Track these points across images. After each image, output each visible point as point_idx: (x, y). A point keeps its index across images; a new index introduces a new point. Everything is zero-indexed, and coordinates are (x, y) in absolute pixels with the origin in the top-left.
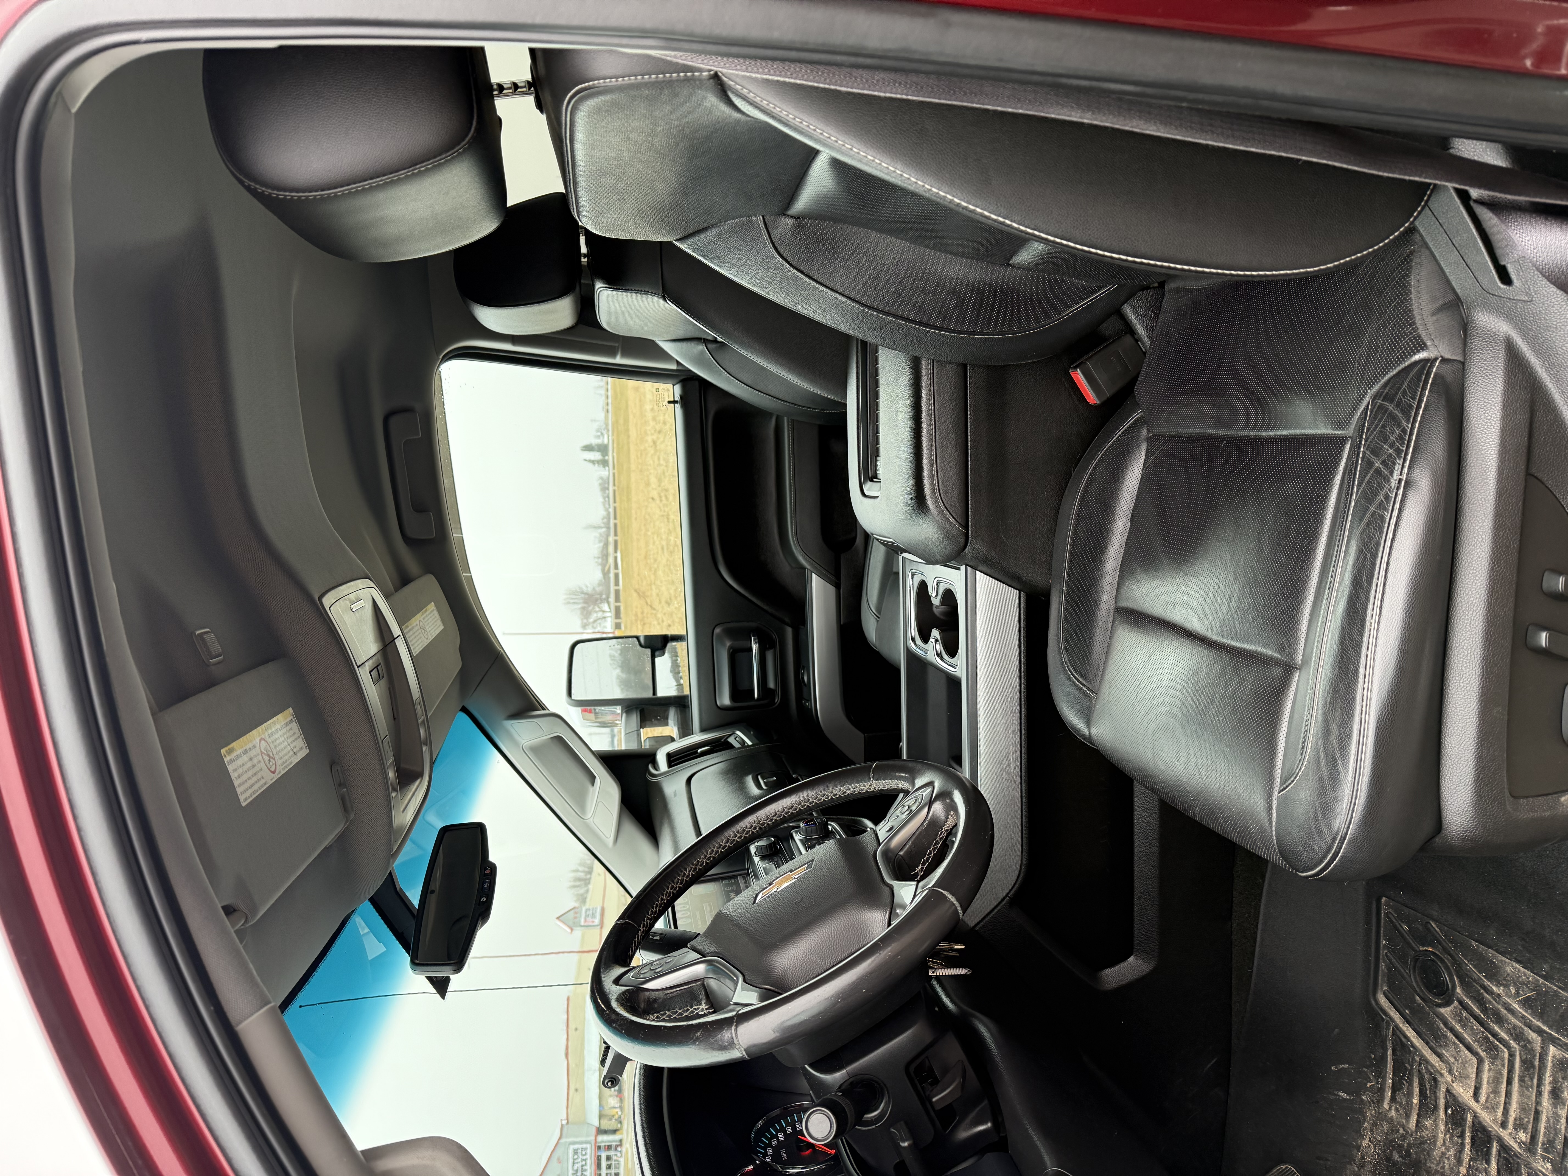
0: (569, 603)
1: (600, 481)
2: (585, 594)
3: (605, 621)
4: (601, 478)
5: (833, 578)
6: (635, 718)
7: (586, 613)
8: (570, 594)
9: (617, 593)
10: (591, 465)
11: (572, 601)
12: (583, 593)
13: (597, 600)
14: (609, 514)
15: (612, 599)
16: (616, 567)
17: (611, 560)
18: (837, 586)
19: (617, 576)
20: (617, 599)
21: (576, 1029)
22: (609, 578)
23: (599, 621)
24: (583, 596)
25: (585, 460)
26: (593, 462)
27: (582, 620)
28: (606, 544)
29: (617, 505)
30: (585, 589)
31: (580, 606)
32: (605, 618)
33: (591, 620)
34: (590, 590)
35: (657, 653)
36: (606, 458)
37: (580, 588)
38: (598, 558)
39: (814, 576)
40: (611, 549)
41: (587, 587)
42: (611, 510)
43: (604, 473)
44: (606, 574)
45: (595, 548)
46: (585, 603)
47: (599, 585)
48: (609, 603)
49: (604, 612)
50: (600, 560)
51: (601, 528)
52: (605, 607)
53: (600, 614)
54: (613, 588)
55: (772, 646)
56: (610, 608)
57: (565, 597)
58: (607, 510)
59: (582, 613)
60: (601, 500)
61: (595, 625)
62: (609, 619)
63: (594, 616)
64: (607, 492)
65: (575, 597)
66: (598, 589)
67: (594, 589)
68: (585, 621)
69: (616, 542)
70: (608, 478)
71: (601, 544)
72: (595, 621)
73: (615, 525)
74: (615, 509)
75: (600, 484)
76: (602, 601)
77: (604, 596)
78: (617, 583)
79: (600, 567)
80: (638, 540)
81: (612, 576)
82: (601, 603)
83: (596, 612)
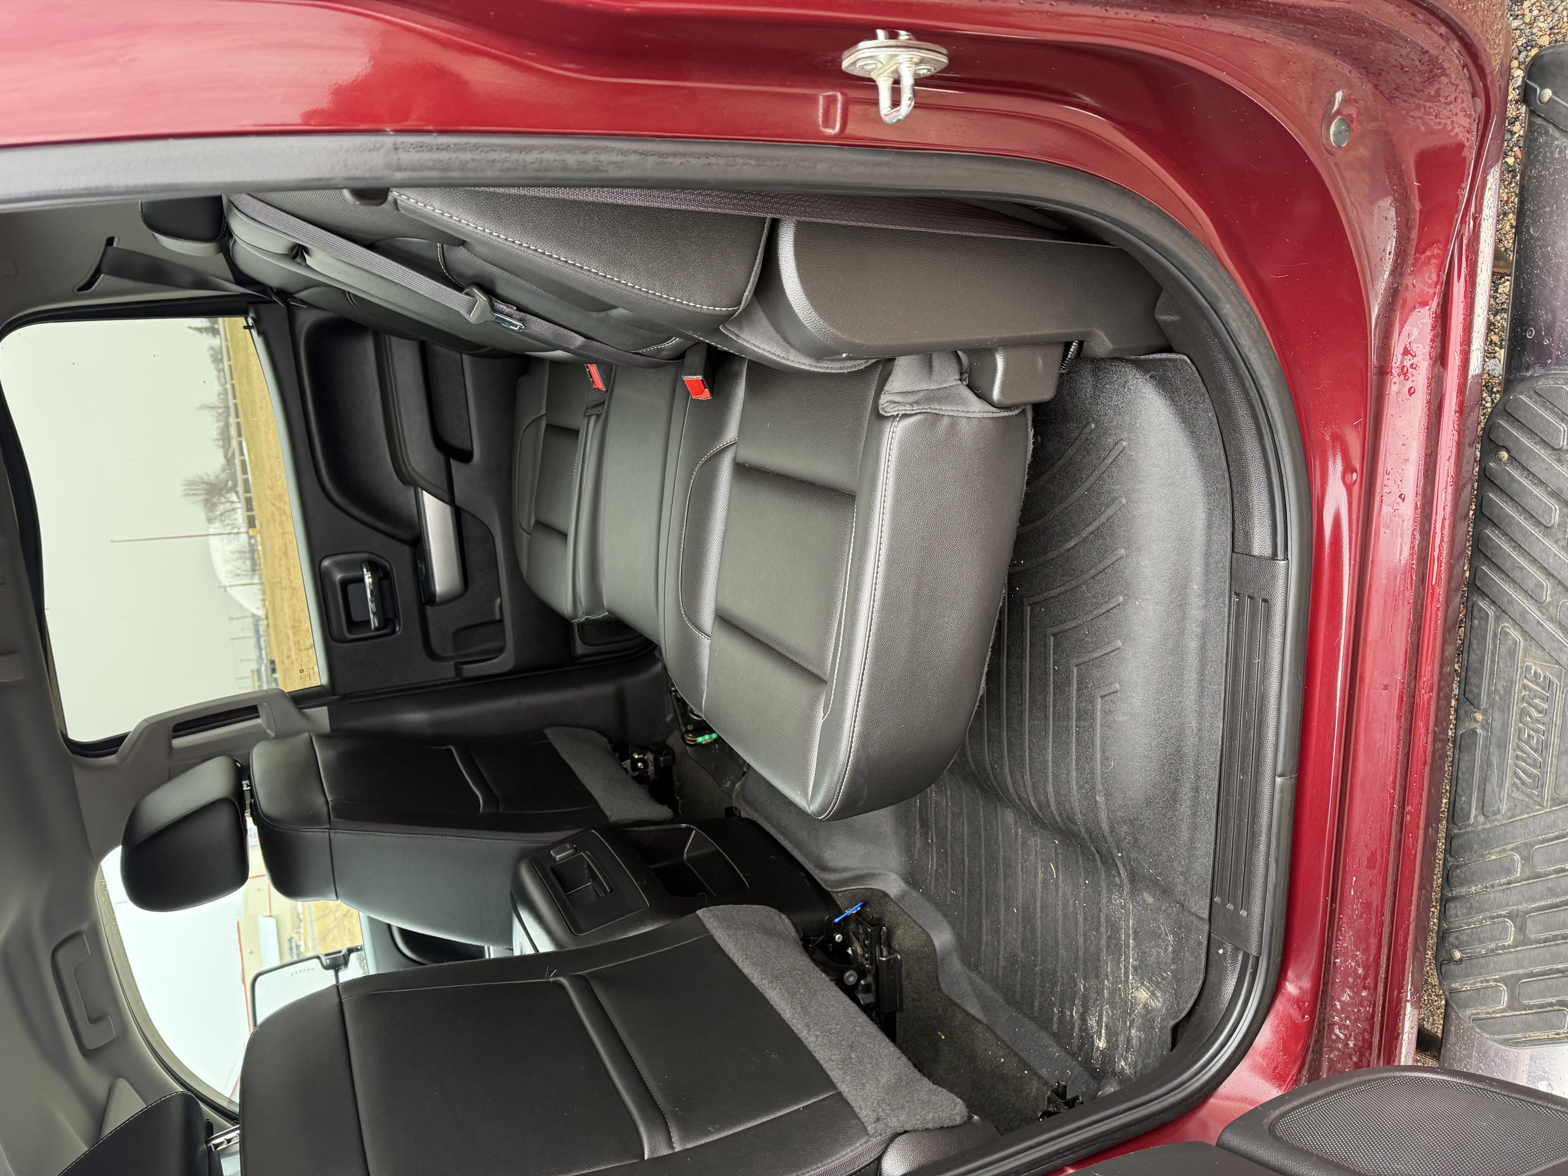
0: (187, 495)
1: (211, 352)
2: (207, 483)
3: (235, 513)
4: (212, 348)
7: (210, 504)
8: (188, 485)
9: (246, 482)
10: (197, 333)
11: (191, 492)
12: (203, 482)
13: (222, 490)
14: (226, 390)
15: (240, 488)
16: (242, 454)
17: (234, 444)
19: (243, 463)
20: (247, 490)
21: (251, 953)
22: (234, 464)
23: (228, 514)
24: (204, 486)
25: (190, 328)
26: (200, 330)
27: (206, 513)
28: (227, 426)
29: (235, 382)
30: (206, 478)
31: (201, 498)
32: (234, 509)
33: (218, 513)
34: (212, 479)
36: (216, 326)
37: (200, 477)
38: (218, 440)
40: (233, 431)
41: (208, 475)
42: (228, 386)
43: (216, 342)
44: (229, 460)
45: (213, 429)
46: (207, 494)
47: (223, 470)
48: (237, 493)
49: (232, 502)
50: (221, 443)
51: (219, 408)
52: (234, 497)
53: (228, 506)
54: (240, 477)
56: (238, 498)
57: (183, 488)
58: (223, 385)
59: (205, 505)
60: (215, 373)
61: (223, 518)
62: (239, 511)
63: (221, 508)
64: (221, 366)
65: (194, 487)
66: (223, 476)
67: (217, 477)
68: (210, 514)
69: (238, 425)
70: (221, 348)
71: (221, 424)
72: (222, 514)
73: (236, 405)
74: (233, 386)
75: (211, 356)
76: (229, 490)
77: (230, 483)
78: (245, 472)
79: (221, 450)
80: (266, 434)
81: (237, 461)
82: (227, 493)
83: (222, 503)
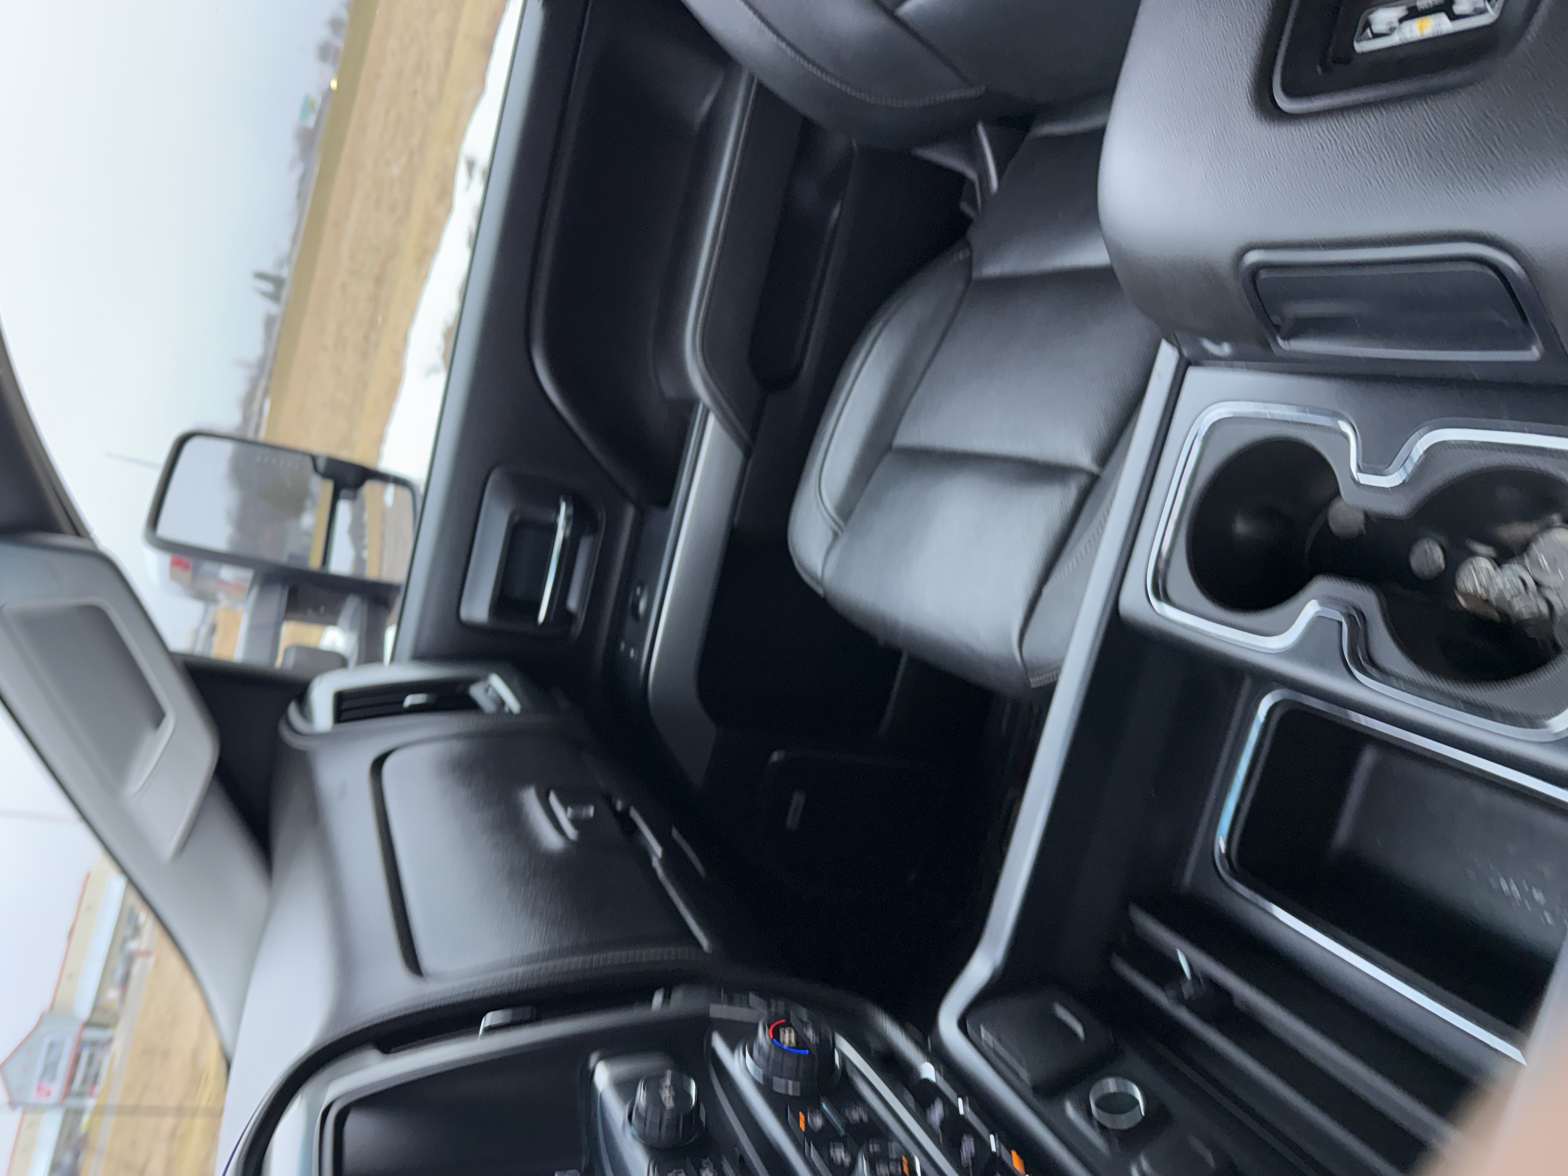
5: (745, 435)
6: (277, 598)
18: (748, 453)
35: (344, 492)
39: (712, 420)
55: (594, 529)
